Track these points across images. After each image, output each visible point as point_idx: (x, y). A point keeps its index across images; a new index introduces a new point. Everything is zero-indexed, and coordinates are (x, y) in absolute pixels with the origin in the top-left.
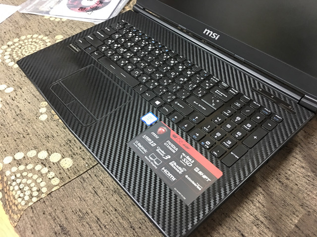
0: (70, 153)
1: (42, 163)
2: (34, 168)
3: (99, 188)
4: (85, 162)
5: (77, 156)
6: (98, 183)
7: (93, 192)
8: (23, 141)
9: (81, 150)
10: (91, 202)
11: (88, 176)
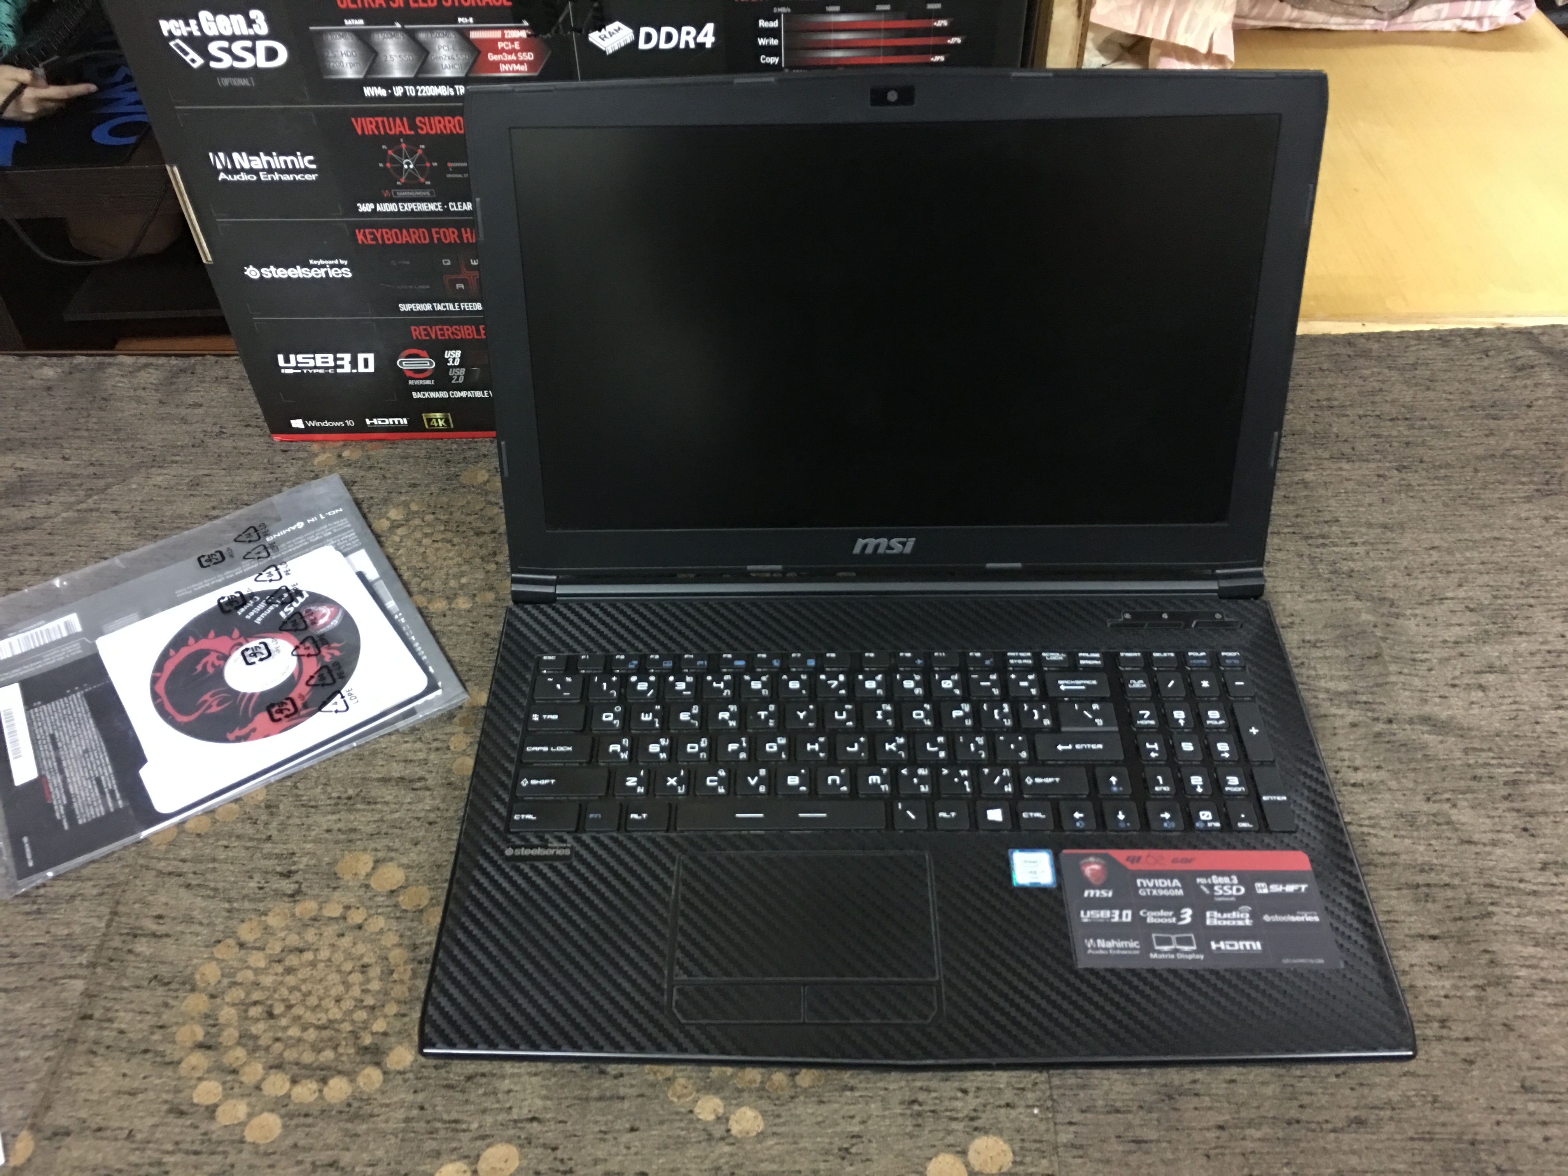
0: (960, 1126)
3: (1129, 1126)
4: (1021, 1110)
5: (984, 1115)
6: (1112, 1118)
7: (1133, 1146)
9: (971, 1094)
11: (1071, 1128)
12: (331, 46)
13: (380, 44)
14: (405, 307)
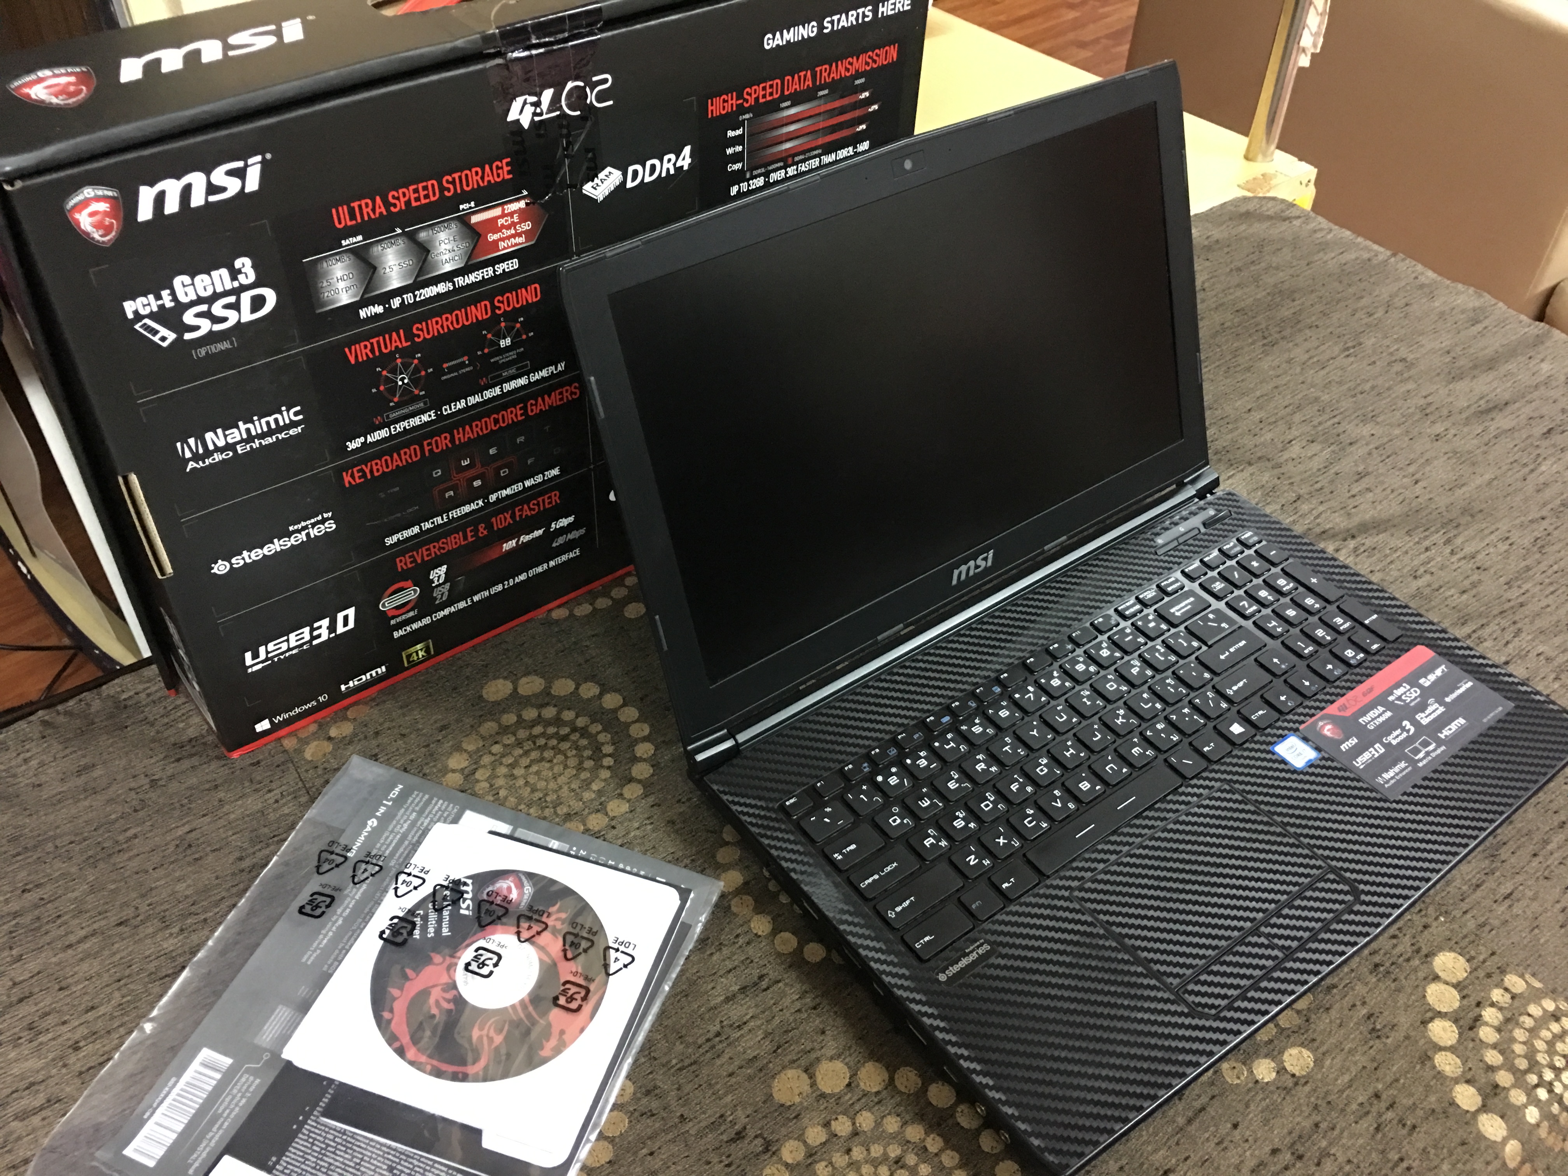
0: (1416, 962)
1: (1471, 1028)
2: (1494, 1046)
3: (1493, 891)
4: (1435, 924)
5: (1421, 944)
6: (1479, 893)
7: (1508, 902)
8: (1408, 1102)
10: (1535, 906)
11: (1469, 916)
12: (326, 274)
13: (379, 257)
14: (389, 541)
